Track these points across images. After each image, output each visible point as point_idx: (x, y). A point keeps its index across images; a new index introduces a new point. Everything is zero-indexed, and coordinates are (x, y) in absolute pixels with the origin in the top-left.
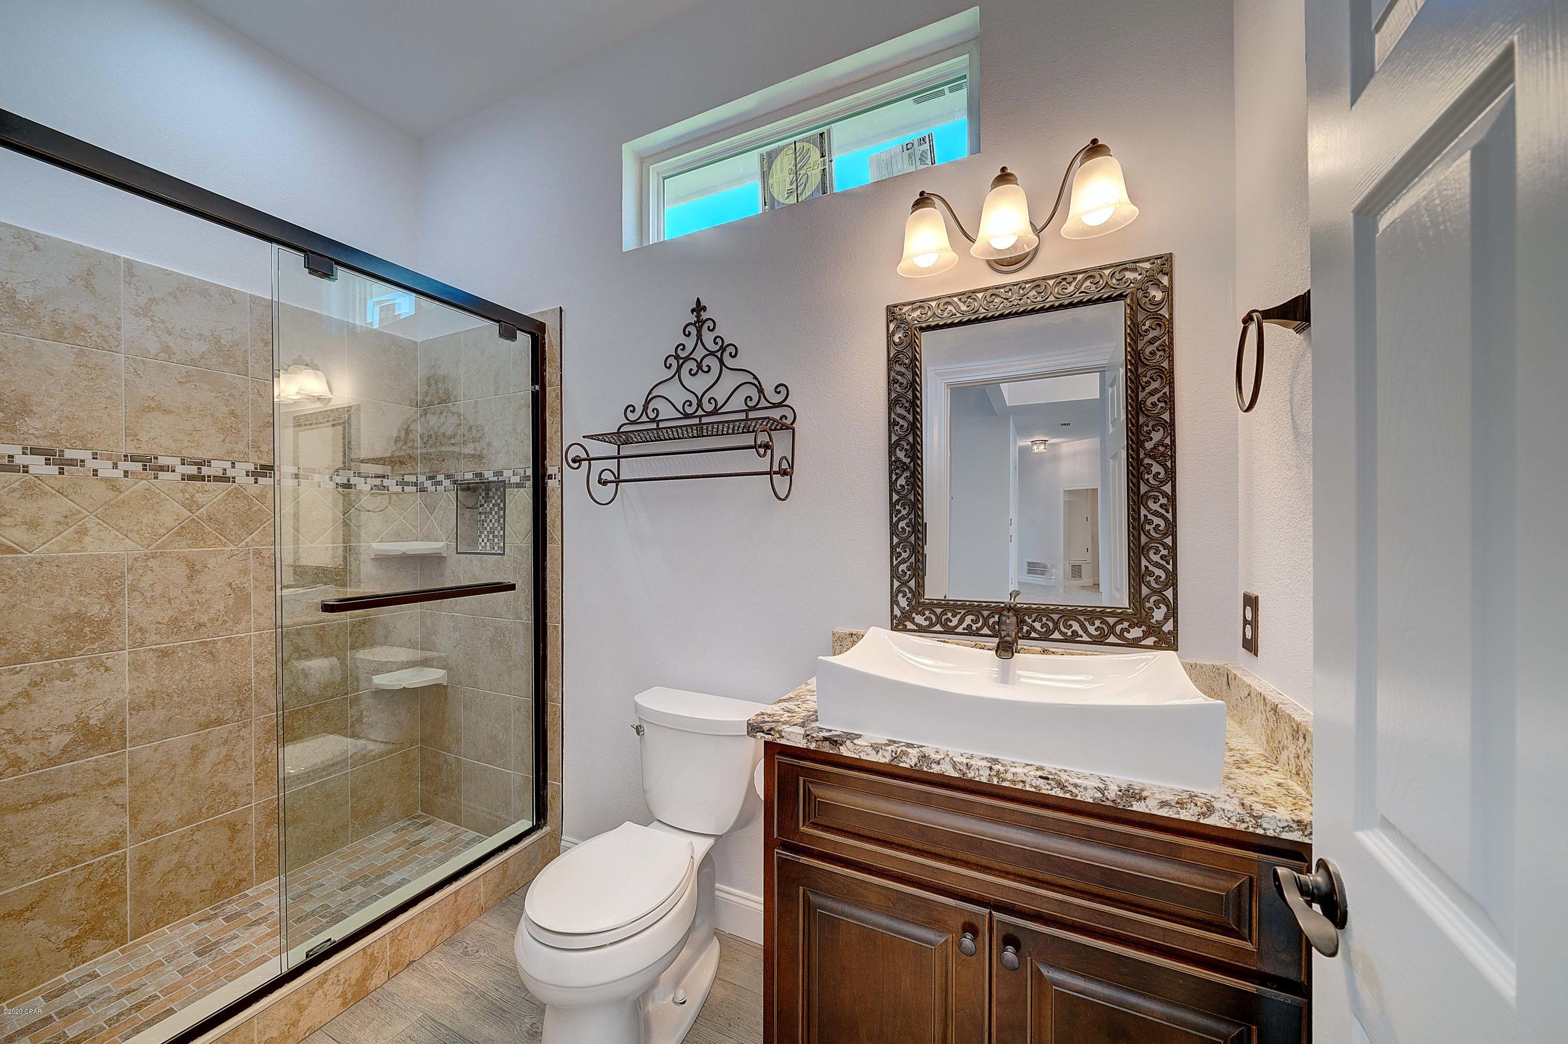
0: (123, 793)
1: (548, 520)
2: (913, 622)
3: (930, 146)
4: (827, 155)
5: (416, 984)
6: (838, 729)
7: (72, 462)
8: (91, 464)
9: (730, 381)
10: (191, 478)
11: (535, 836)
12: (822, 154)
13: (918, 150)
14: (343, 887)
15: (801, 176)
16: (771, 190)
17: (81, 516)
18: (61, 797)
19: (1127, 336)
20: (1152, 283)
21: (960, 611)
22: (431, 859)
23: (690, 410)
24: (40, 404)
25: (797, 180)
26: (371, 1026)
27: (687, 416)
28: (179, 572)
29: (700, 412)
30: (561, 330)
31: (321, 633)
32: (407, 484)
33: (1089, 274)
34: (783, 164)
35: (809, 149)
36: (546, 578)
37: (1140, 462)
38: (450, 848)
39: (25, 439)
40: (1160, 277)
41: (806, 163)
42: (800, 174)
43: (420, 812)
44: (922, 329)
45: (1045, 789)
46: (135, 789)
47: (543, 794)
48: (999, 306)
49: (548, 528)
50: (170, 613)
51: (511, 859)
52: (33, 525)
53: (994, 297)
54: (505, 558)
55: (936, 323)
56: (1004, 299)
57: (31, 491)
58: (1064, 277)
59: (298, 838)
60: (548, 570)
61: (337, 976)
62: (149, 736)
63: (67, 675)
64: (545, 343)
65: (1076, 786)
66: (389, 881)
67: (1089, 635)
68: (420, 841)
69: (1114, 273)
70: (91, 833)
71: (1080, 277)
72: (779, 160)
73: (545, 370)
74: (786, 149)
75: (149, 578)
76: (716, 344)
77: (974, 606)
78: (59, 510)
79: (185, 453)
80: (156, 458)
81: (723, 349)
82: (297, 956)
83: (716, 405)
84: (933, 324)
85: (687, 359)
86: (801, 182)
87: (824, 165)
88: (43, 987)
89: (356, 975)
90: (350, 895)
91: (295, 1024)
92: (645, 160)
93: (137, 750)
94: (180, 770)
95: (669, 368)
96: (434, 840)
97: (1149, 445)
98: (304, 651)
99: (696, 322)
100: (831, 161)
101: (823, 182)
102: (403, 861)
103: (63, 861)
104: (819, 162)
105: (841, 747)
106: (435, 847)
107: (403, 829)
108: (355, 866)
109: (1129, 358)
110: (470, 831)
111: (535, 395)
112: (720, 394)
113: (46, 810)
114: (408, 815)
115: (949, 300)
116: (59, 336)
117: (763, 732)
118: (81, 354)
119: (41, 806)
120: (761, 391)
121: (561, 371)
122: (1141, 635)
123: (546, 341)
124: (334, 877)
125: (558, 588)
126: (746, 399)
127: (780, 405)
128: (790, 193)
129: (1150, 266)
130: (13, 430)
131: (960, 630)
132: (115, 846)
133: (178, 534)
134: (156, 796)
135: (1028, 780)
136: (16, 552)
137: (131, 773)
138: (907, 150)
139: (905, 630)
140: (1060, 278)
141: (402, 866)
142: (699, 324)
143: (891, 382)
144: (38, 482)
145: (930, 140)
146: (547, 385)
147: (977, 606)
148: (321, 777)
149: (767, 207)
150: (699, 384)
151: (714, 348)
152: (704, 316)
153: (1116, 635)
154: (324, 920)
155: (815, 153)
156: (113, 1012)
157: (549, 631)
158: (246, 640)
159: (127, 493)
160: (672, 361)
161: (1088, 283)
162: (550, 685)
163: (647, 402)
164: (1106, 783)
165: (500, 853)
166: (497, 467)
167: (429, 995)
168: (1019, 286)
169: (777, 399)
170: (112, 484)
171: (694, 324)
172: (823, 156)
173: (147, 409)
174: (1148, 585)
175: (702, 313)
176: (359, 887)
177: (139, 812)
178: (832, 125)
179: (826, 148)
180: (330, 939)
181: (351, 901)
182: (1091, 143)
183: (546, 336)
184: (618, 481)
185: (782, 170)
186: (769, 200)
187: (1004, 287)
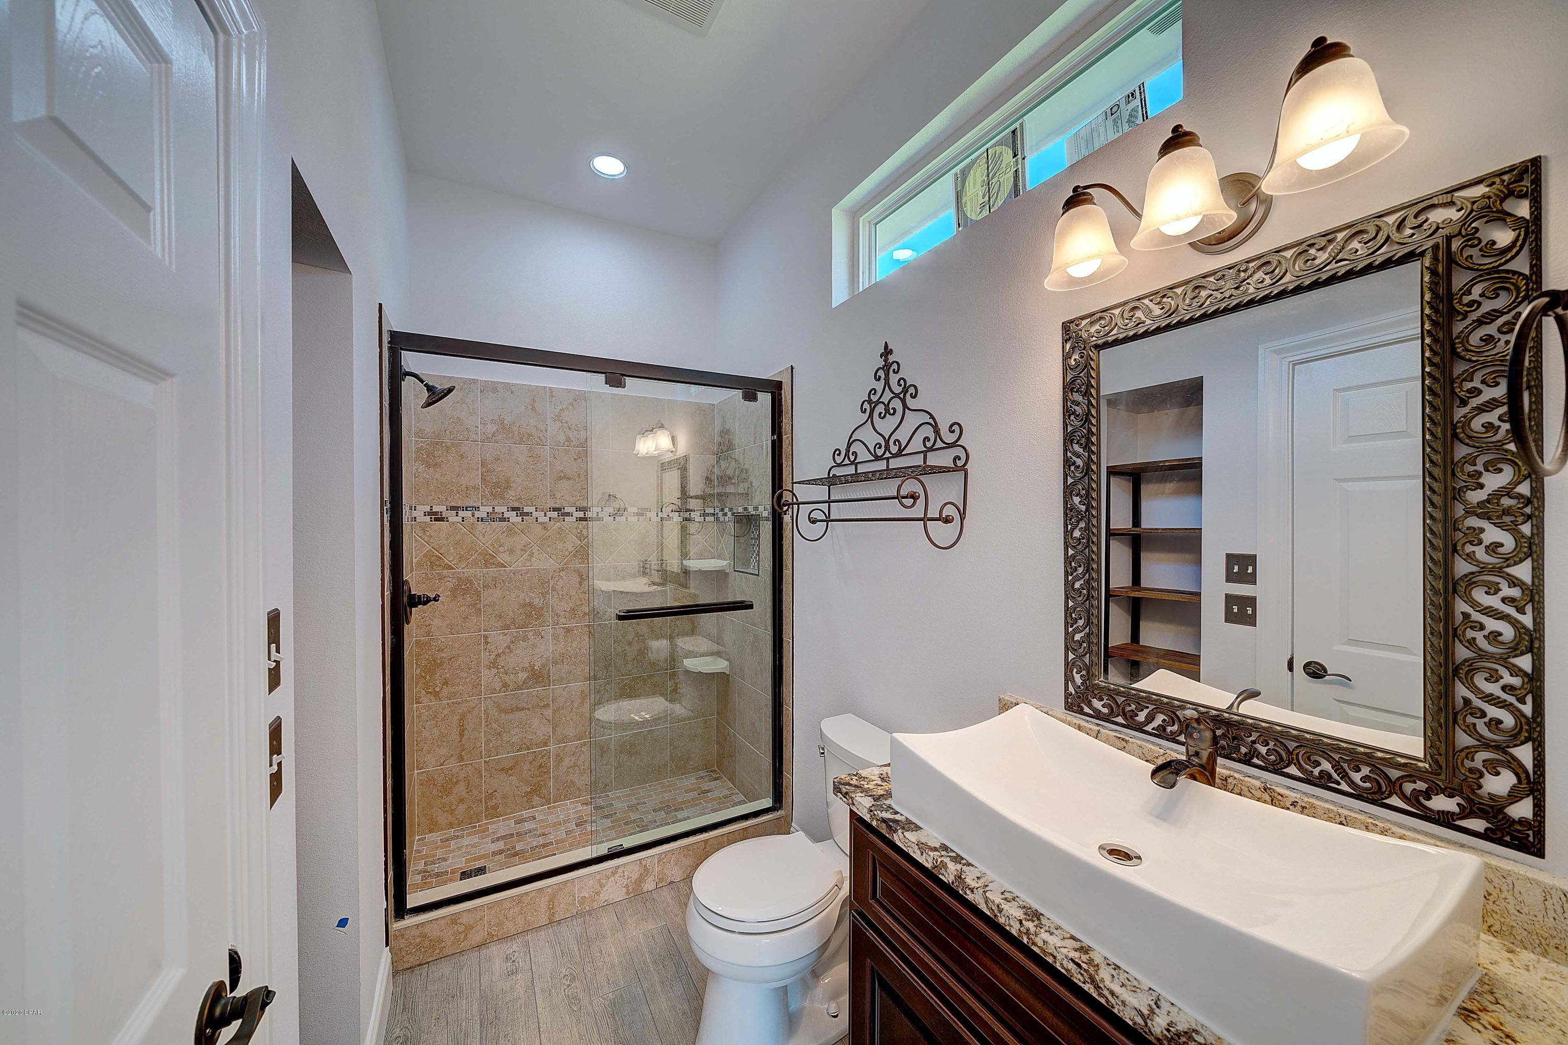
0: (548, 712)
1: (784, 550)
2: (1090, 705)
3: (1141, 100)
4: (1019, 154)
5: (669, 900)
6: (905, 813)
7: (527, 514)
8: (535, 514)
9: (912, 420)
10: (581, 519)
11: (771, 816)
12: (1015, 153)
13: (1126, 110)
14: (655, 809)
15: (993, 185)
16: (965, 210)
17: (531, 545)
18: (523, 709)
19: (1425, 318)
20: (1485, 219)
21: (1148, 705)
22: (709, 807)
23: (880, 452)
24: (514, 482)
25: (989, 190)
26: (636, 916)
27: (877, 458)
28: (575, 580)
29: (887, 455)
30: (792, 386)
31: (651, 624)
32: (708, 515)
33: (1356, 230)
34: (977, 176)
35: (1001, 153)
36: (782, 599)
37: (1451, 524)
38: (725, 802)
39: (508, 503)
40: (1509, 205)
41: (998, 169)
42: (992, 183)
43: (715, 768)
44: (1098, 347)
45: (1077, 978)
46: (554, 711)
47: (779, 782)
48: (1208, 299)
49: (784, 557)
50: (571, 605)
51: (751, 829)
52: (511, 551)
53: (1197, 291)
54: (759, 578)
55: (1124, 335)
56: (1213, 291)
57: (510, 532)
58: (1312, 241)
59: (637, 765)
60: (784, 593)
61: (623, 872)
62: (560, 681)
63: (525, 639)
64: (782, 398)
65: (1112, 993)
66: (680, 815)
67: (1351, 783)
68: (707, 791)
69: (1404, 219)
70: (535, 733)
71: (1340, 236)
72: (972, 175)
73: (782, 421)
74: (978, 161)
75: (561, 583)
76: (900, 385)
77: (1162, 703)
78: (522, 542)
79: (578, 504)
80: (564, 508)
81: (905, 391)
82: (602, 850)
83: (900, 446)
84: (1121, 336)
85: (878, 402)
86: (993, 192)
87: (1017, 165)
88: (515, 816)
89: (635, 876)
90: (656, 817)
91: (598, 893)
92: (854, 215)
93: (556, 688)
94: (576, 705)
95: (864, 412)
96: (716, 794)
97: (1476, 496)
98: (641, 636)
99: (884, 366)
100: (1024, 159)
101: (1016, 185)
102: (692, 804)
103: (524, 746)
104: (1012, 163)
105: (894, 835)
106: (715, 799)
107: (702, 777)
108: (666, 796)
109: (1427, 354)
110: (740, 794)
111: (773, 442)
112: (903, 435)
113: (518, 715)
114: (708, 767)
115: (1137, 304)
116: (521, 442)
117: (841, 793)
118: (530, 450)
119: (515, 712)
120: (937, 431)
121: (792, 421)
122: (1456, 809)
123: (783, 396)
124: (653, 800)
125: (790, 609)
126: (924, 440)
127: (953, 445)
128: (982, 207)
129: (1487, 189)
130: (503, 498)
131: (1149, 728)
132: (546, 744)
133: (574, 556)
134: (564, 718)
135: (1059, 957)
136: (505, 567)
137: (553, 702)
138: (1112, 114)
139: (1081, 712)
140: (1305, 244)
141: (692, 806)
142: (887, 367)
143: (1067, 412)
144: (514, 527)
145: (1140, 93)
146: (783, 434)
147: (1167, 704)
148: (651, 726)
149: (960, 228)
150: (886, 426)
151: (898, 390)
152: (891, 358)
153: (1403, 797)
154: (638, 829)
155: (1008, 153)
156: (535, 844)
157: (785, 644)
158: (609, 626)
159: (551, 531)
160: (866, 406)
161: (1355, 244)
162: (785, 690)
163: (849, 445)
164: (1157, 1011)
165: (741, 821)
166: (756, 502)
167: (673, 912)
168: (1236, 269)
169: (950, 439)
170: (544, 526)
171: (882, 369)
172: (1015, 155)
173: (560, 478)
174: (1471, 730)
175: (890, 357)
176: (663, 813)
177: (556, 726)
178: (1024, 118)
179: (1019, 145)
180: (622, 845)
181: (655, 821)
182: (1312, 47)
183: (783, 392)
184: (828, 520)
185: (975, 184)
186: (962, 219)
187: (1213, 273)
